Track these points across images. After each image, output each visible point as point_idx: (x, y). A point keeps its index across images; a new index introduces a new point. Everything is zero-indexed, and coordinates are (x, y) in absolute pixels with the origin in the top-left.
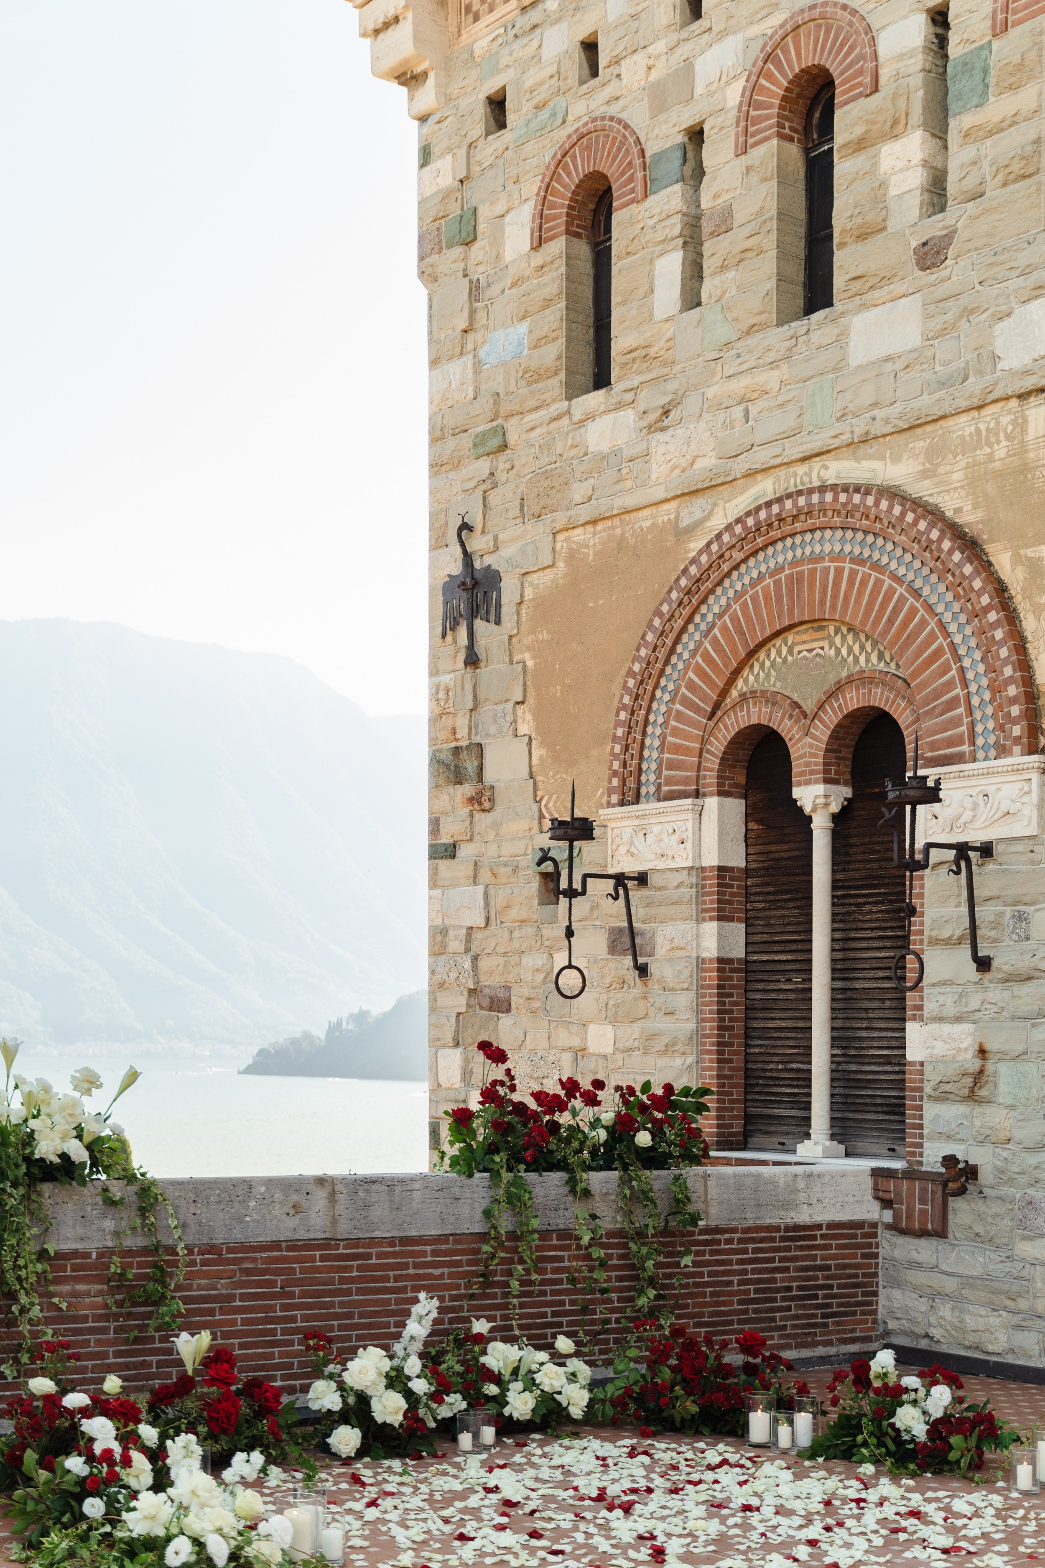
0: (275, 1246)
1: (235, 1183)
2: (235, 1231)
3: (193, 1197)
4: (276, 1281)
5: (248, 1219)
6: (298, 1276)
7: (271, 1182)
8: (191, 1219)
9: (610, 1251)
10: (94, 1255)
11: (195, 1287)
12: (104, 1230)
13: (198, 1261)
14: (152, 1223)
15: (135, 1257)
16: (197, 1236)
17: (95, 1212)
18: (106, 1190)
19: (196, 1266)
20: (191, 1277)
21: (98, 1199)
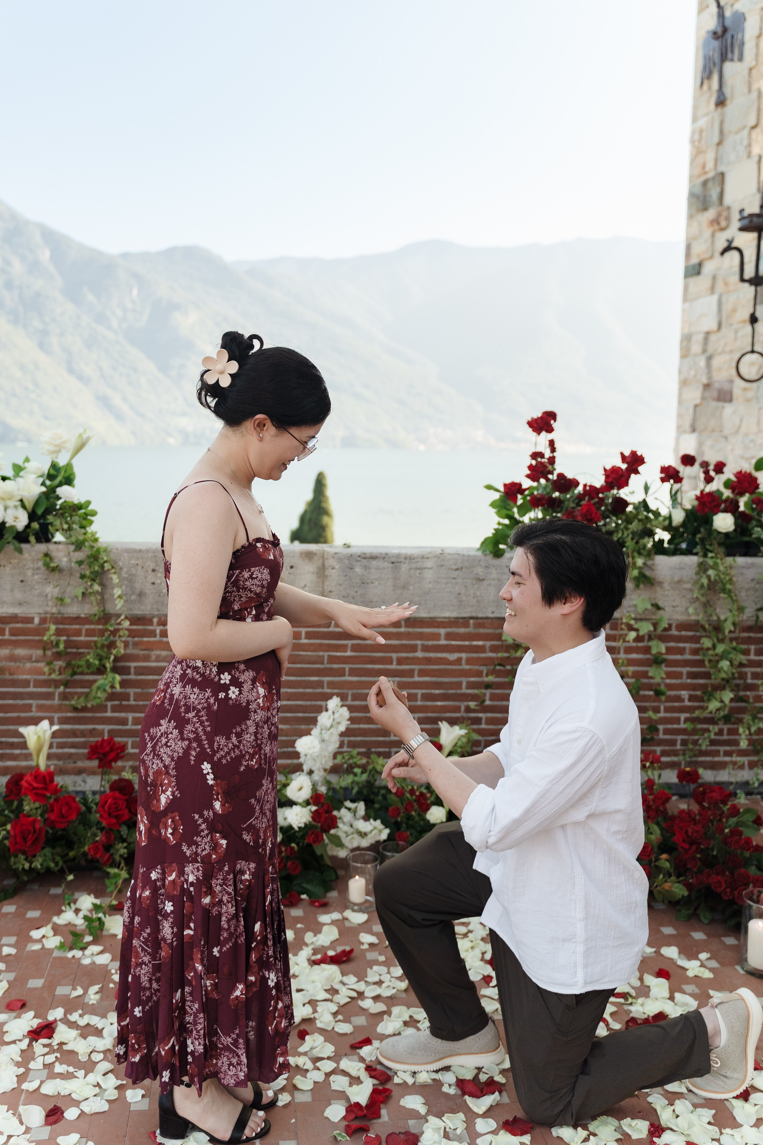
3: (151, 565)
8: (149, 589)
9: (681, 645)
10: (37, 621)
11: (153, 658)
12: (46, 596)
13: (158, 632)
14: (97, 592)
15: (84, 624)
16: (155, 606)
17: (36, 577)
18: (46, 555)
19: (155, 636)
20: (150, 647)
21: (40, 564)
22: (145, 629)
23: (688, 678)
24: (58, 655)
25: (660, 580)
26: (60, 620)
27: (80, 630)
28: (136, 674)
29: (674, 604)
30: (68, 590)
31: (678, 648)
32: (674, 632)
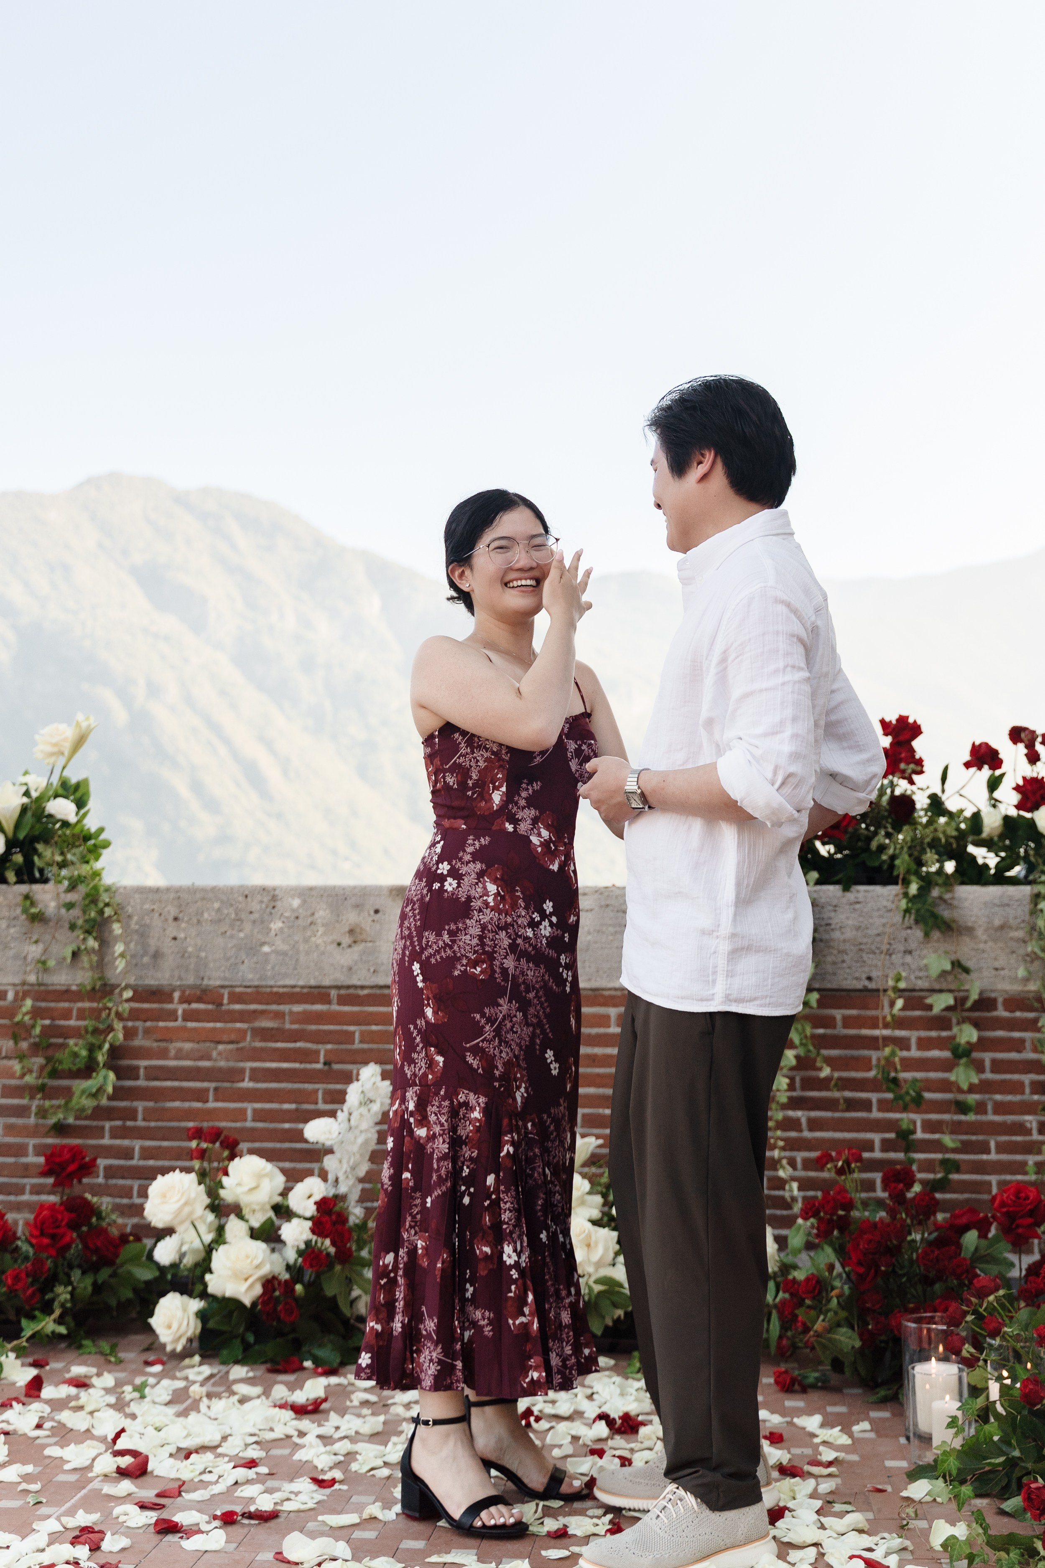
0: (319, 994)
1: (247, 893)
2: (243, 968)
3: (173, 911)
4: (317, 1052)
5: (266, 949)
6: (357, 1045)
7: (307, 893)
8: (168, 947)
9: (1016, 1035)
10: (10, 996)
11: (172, 1053)
12: (25, 958)
13: (180, 1012)
14: (93, 950)
15: (75, 1002)
16: (176, 973)
17: (12, 930)
18: (27, 897)
19: (176, 1020)
20: (167, 1037)
21: (19, 911)
22: (162, 1010)
23: (1033, 1092)
24: (36, 1048)
25: (970, 924)
26: (42, 993)
27: (70, 1010)
28: (148, 1078)
29: (997, 964)
30: (55, 949)
31: (1011, 1039)
32: (1001, 1013)
